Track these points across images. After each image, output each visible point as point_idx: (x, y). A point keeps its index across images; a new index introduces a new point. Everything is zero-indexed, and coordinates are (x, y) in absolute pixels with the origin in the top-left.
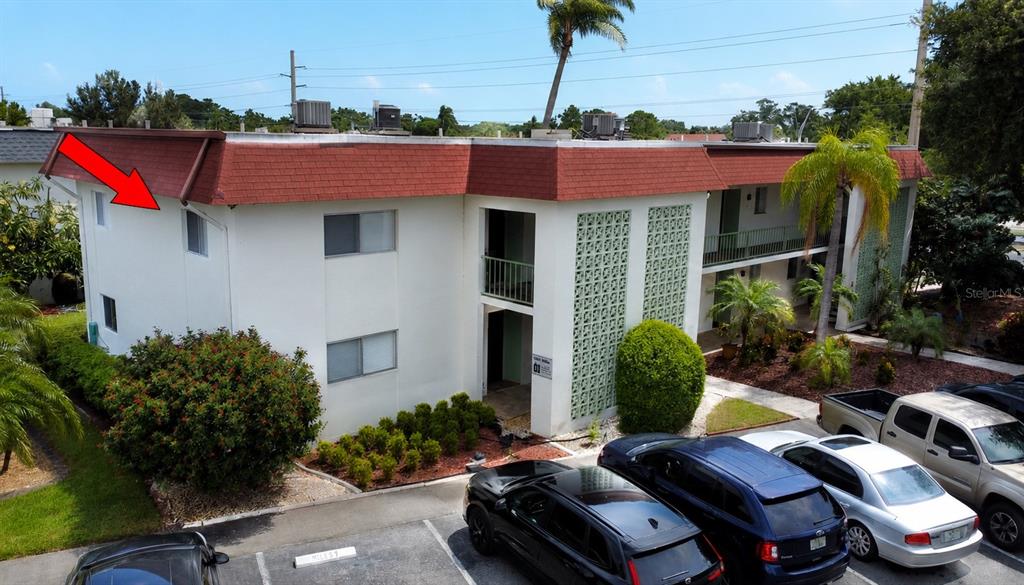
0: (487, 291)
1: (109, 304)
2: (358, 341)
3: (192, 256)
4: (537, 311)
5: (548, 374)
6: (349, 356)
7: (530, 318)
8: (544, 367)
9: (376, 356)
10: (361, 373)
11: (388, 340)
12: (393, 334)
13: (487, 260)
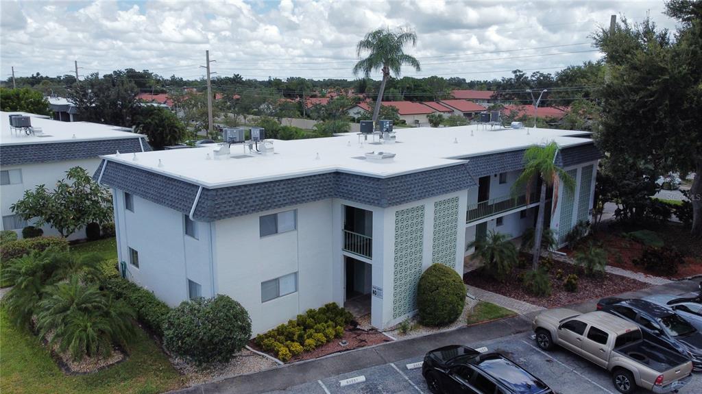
0: (346, 248)
1: (134, 254)
2: (277, 280)
3: (188, 238)
4: (374, 262)
5: (381, 296)
6: (271, 289)
7: (371, 265)
8: (379, 292)
9: (286, 286)
10: (279, 296)
11: (293, 278)
12: (296, 274)
13: (346, 232)
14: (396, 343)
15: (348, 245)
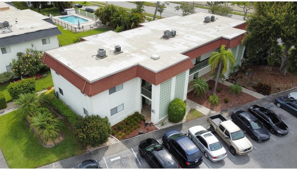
1: (61, 90)
2: (116, 107)
5: (154, 113)
6: (114, 111)
7: (151, 102)
10: (117, 113)
11: (122, 106)
12: (123, 104)
13: (142, 88)
14: (160, 130)
15: (143, 92)
